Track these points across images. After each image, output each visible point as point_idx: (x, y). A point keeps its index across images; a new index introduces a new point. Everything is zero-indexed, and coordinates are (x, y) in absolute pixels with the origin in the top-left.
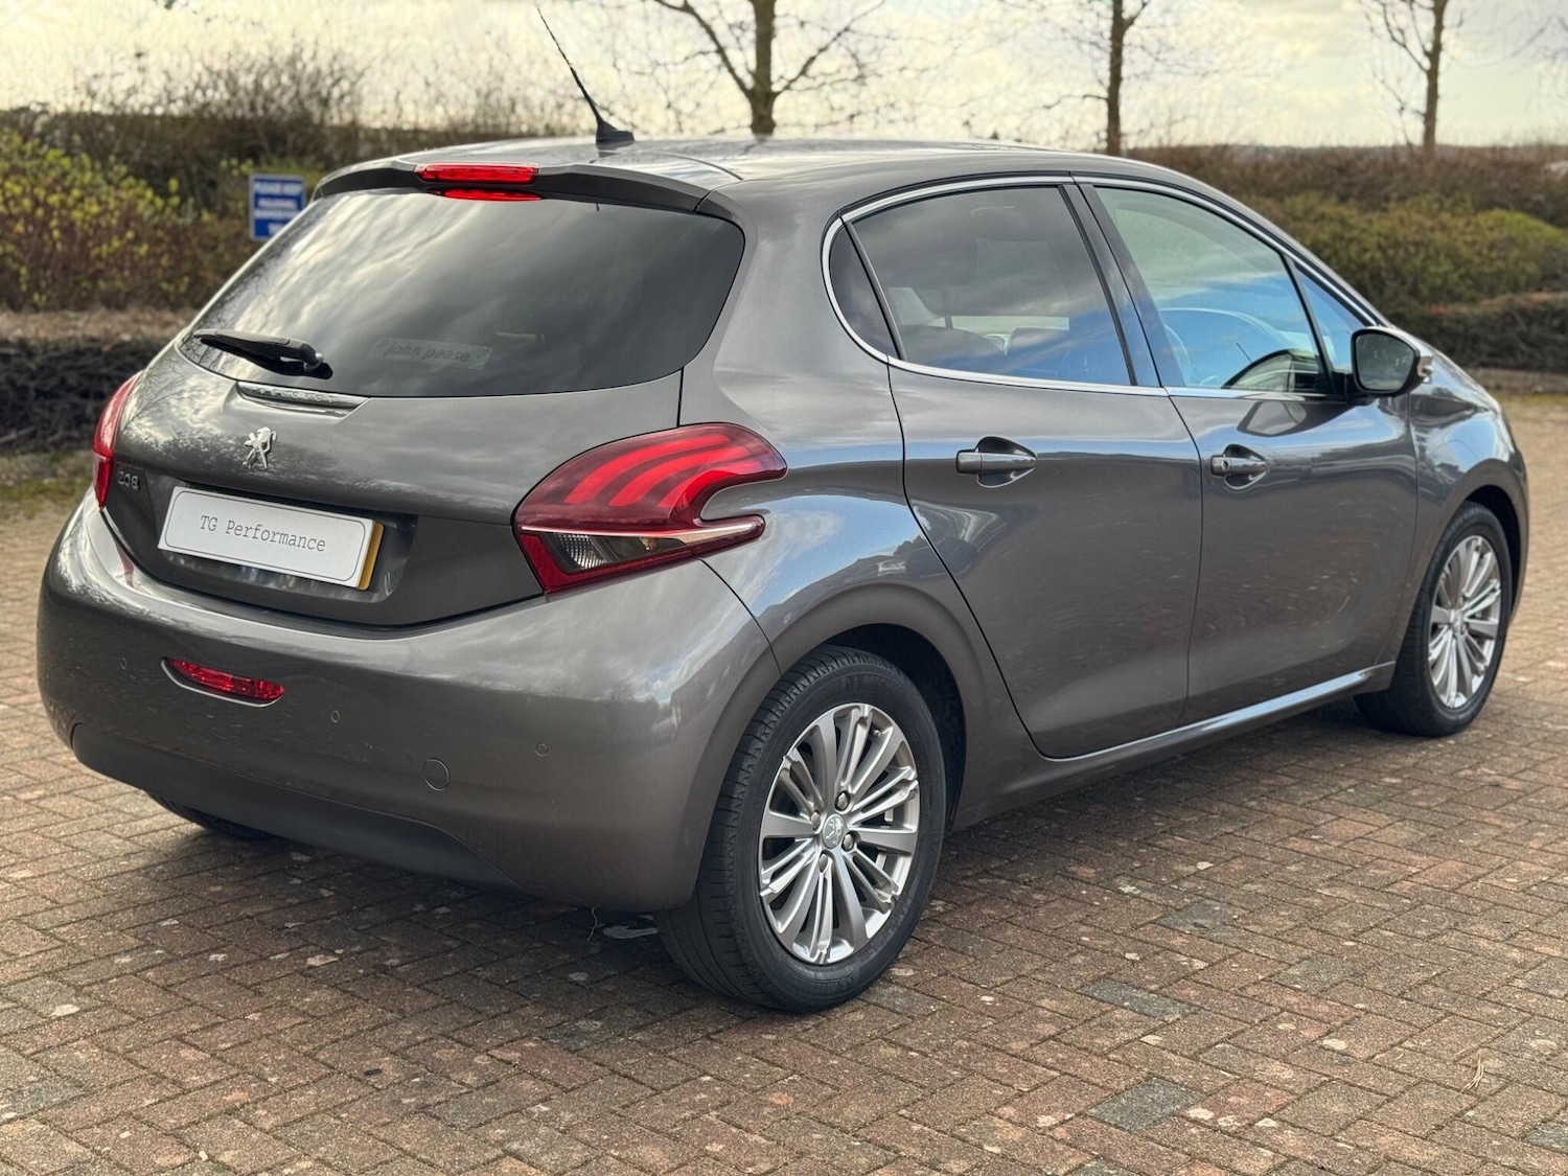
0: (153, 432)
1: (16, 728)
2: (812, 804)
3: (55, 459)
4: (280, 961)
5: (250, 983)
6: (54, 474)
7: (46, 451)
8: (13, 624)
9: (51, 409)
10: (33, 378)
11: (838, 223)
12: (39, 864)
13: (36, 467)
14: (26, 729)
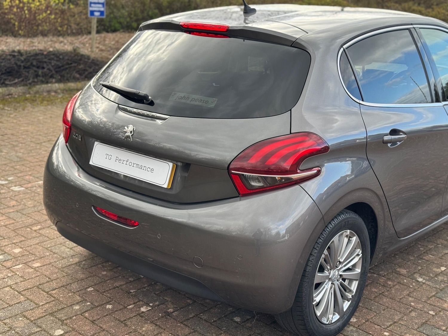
0: (83, 116)
1: (28, 198)
2: (329, 267)
3: (30, 88)
4: (131, 309)
5: (122, 320)
6: (29, 93)
7: (26, 85)
8: (23, 153)
9: (28, 72)
10: (22, 62)
11: (342, 50)
12: (42, 260)
13: (24, 91)
14: (32, 198)
